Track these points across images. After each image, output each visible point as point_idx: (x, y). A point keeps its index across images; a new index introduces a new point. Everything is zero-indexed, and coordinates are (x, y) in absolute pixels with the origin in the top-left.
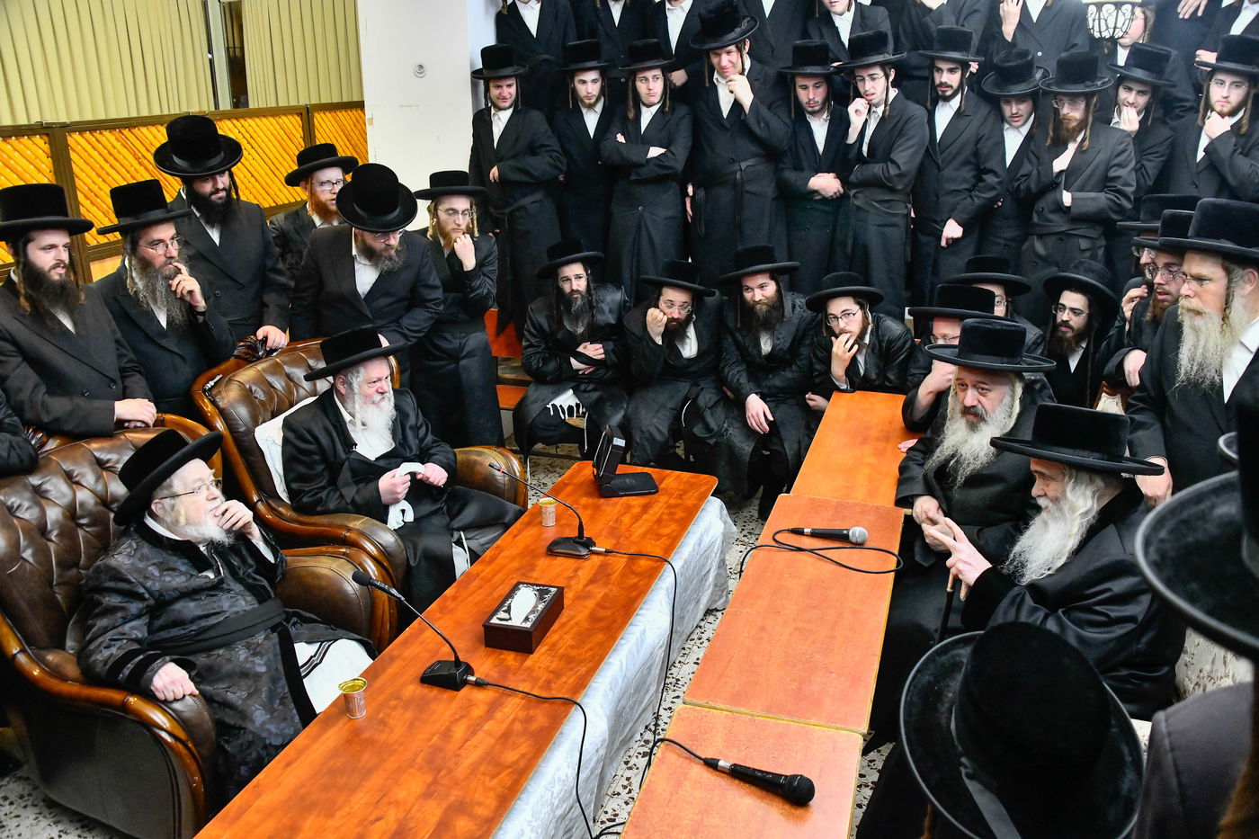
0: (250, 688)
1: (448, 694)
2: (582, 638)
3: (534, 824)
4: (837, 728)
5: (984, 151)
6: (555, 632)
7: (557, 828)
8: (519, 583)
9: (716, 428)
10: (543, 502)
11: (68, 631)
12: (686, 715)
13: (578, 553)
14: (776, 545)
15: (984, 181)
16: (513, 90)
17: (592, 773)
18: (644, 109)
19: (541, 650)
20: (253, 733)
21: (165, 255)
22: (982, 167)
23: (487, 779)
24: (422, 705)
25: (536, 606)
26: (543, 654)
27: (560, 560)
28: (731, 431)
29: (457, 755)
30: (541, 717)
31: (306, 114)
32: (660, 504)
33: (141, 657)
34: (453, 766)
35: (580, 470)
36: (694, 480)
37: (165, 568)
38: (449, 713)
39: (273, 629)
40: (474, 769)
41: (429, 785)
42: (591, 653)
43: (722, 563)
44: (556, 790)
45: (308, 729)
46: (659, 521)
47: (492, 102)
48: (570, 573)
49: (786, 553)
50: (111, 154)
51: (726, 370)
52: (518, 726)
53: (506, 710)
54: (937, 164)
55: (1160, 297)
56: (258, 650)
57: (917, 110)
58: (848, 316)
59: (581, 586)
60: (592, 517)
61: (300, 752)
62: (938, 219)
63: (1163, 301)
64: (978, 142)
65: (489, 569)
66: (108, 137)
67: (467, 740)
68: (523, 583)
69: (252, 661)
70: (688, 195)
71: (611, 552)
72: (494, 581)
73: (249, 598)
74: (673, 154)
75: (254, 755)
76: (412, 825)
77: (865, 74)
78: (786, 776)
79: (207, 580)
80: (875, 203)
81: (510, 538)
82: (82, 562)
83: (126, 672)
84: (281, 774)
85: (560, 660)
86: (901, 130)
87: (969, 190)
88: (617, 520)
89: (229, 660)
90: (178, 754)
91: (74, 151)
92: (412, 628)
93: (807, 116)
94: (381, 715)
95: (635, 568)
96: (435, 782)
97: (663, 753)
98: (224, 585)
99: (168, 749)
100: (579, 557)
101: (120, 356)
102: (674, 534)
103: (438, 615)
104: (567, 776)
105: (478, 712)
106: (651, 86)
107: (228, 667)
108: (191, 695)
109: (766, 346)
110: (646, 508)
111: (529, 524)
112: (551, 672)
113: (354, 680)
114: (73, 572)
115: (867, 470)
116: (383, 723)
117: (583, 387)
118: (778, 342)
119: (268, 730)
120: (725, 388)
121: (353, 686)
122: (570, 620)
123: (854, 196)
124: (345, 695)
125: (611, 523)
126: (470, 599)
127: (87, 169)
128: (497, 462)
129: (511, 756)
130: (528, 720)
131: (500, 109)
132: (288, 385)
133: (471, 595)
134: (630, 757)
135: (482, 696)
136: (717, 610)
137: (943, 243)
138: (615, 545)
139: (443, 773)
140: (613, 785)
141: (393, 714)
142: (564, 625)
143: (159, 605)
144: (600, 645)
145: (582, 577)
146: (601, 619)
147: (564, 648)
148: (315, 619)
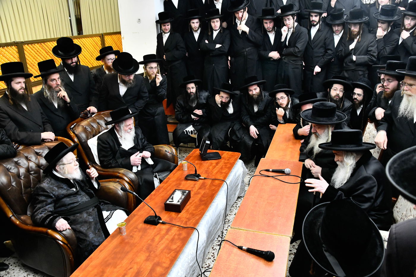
0: (88, 226)
1: (153, 227)
2: (197, 207)
3: (182, 269)
4: (282, 235)
5: (327, 43)
6: (188, 205)
7: (190, 270)
8: (176, 190)
9: (240, 137)
10: (183, 163)
11: (28, 209)
12: (232, 232)
14: (260, 175)
15: (328, 53)
16: (169, 27)
17: (201, 251)
18: (214, 32)
19: (183, 211)
20: (89, 241)
21: (56, 84)
22: (327, 48)
23: (167, 254)
24: (145, 230)
25: (181, 197)
26: (184, 213)
27: (189, 181)
28: (245, 138)
29: (157, 247)
30: (184, 234)
31: (102, 36)
32: (222, 162)
33: (52, 217)
34: (155, 250)
35: (195, 152)
36: (233, 154)
37: (59, 187)
38: (153, 233)
39: (95, 207)
40: (162, 251)
41: (148, 257)
42: (200, 212)
43: (243, 181)
44: (190, 257)
45: (107, 239)
46: (222, 168)
47: (163, 31)
48: (192, 186)
49: (264, 178)
50: (38, 51)
51: (243, 117)
52: (176, 237)
53: (172, 231)
54: (312, 47)
56: (90, 214)
57: (304, 30)
58: (283, 98)
59: (196, 190)
60: (199, 167)
61: (105, 247)
62: (313, 66)
63: (387, 91)
64: (325, 40)
65: (166, 185)
66: (37, 46)
67: (160, 242)
68: (177, 190)
69: (89, 218)
70: (228, 60)
71: (206, 179)
72: (167, 189)
73: (87, 197)
74: (224, 47)
75: (90, 248)
76: (142, 270)
78: (265, 252)
79: (73, 191)
80: (291, 61)
81: (173, 175)
82: (32, 186)
83: (47, 222)
84: (99, 254)
85: (190, 215)
86: (299, 36)
87: (323, 56)
88: (208, 168)
89: (81, 217)
90: (65, 248)
91: (26, 50)
92: (141, 205)
93: (268, 32)
94: (131, 234)
95: (214, 184)
96: (149, 256)
97: (224, 245)
98: (79, 193)
99: (61, 247)
100: (196, 180)
101: (42, 118)
102: (227, 172)
103: (149, 201)
104: (193, 253)
105: (163, 232)
106: (216, 24)
107: (81, 220)
108: (68, 229)
109: (256, 109)
110: (217, 164)
111: (179, 170)
112: (187, 219)
113: (123, 222)
114: (29, 189)
115: (290, 150)
116: (132, 236)
117: (195, 124)
118: (260, 108)
119: (94, 240)
120: (243, 124)
121: (121, 225)
122: (193, 202)
123: (284, 59)
124: (119, 228)
125: (206, 169)
126: (160, 195)
127: (30, 56)
128: (168, 150)
129: (174, 247)
130: (180, 234)
131: (165, 33)
132: (98, 126)
134: (214, 246)
135: (164, 227)
136: (242, 197)
137: (314, 74)
138: (207, 176)
139: (152, 252)
140: (209, 256)
141: (135, 234)
142: (191, 203)
143: (58, 200)
144: (203, 209)
145: (196, 187)
146: (203, 201)
147: (191, 211)
148: (109, 203)
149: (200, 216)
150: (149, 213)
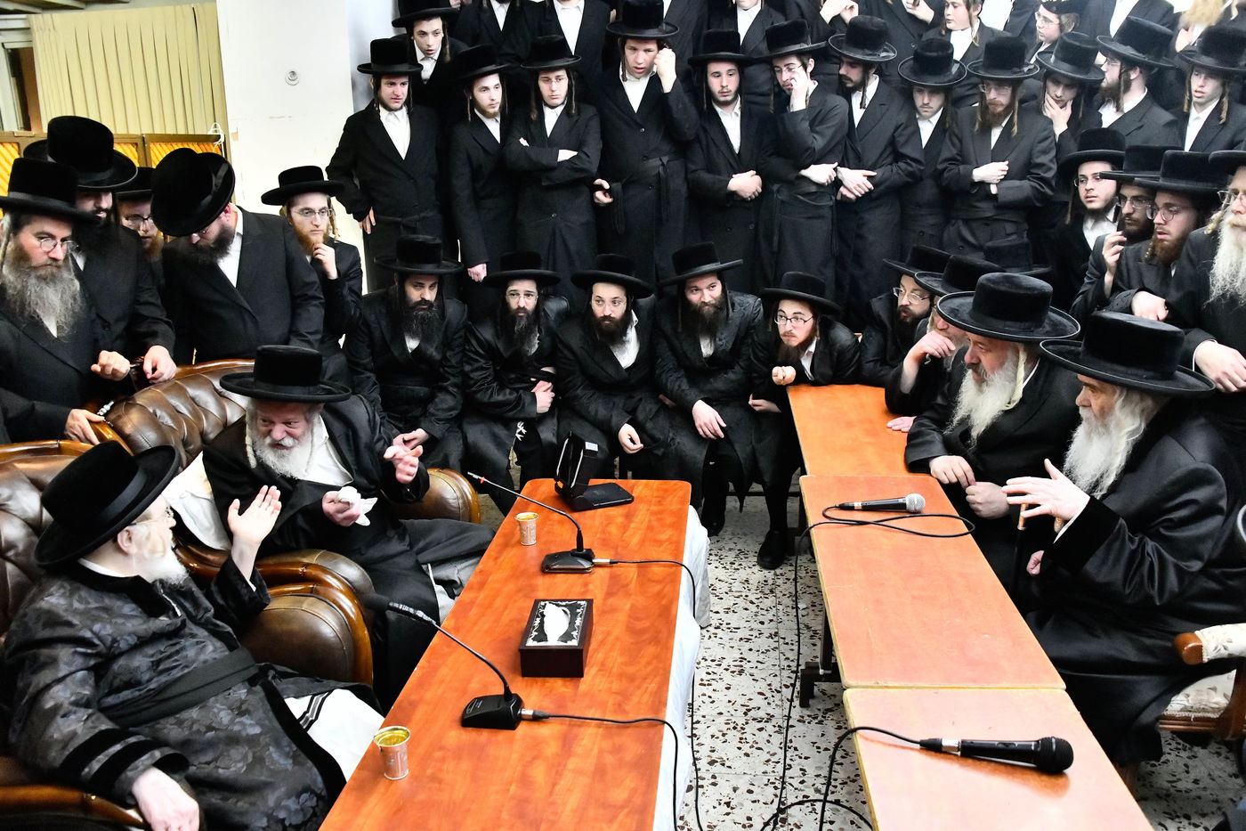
0: (246, 757)
1: (503, 735)
2: (632, 654)
6: (596, 650)
8: (537, 602)
10: (520, 518)
13: (581, 567)
14: (835, 521)
16: (405, 89)
18: (547, 111)
19: (590, 672)
23: (604, 825)
24: (478, 751)
25: (572, 623)
26: (595, 675)
27: (561, 577)
28: (678, 440)
29: (553, 804)
30: (631, 743)
32: (642, 513)
33: (119, 747)
34: (552, 818)
35: (535, 490)
36: (665, 487)
38: (515, 756)
39: (252, 682)
40: (581, 814)
42: (649, 669)
46: (650, 528)
48: (581, 587)
49: (849, 528)
51: (664, 376)
52: (610, 759)
53: (584, 742)
55: (1159, 237)
59: (602, 600)
63: (1162, 240)
64: (894, 132)
65: (482, 595)
67: (554, 785)
68: (545, 601)
69: (243, 724)
71: (616, 563)
73: (218, 643)
74: (588, 156)
77: (781, 64)
78: (1038, 741)
81: (491, 563)
83: (96, 766)
85: (620, 680)
88: (603, 532)
89: (208, 725)
92: (423, 667)
94: (429, 771)
95: (650, 575)
98: (185, 630)
100: (582, 571)
102: (674, 539)
103: (446, 650)
105: (552, 749)
106: (556, 87)
109: (707, 349)
110: (629, 517)
111: (506, 545)
112: (616, 693)
115: (871, 449)
116: (436, 779)
118: (721, 343)
120: (661, 396)
121: (390, 738)
122: (605, 638)
125: (598, 535)
126: (476, 628)
129: (619, 794)
130: (617, 750)
132: (194, 409)
133: (475, 624)
135: (545, 730)
138: (617, 555)
139: (544, 827)
141: (445, 767)
142: (602, 642)
144: (657, 657)
145: (596, 591)
146: (644, 631)
147: (616, 665)
148: (292, 674)
149: (658, 679)
150: (464, 691)
